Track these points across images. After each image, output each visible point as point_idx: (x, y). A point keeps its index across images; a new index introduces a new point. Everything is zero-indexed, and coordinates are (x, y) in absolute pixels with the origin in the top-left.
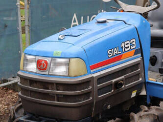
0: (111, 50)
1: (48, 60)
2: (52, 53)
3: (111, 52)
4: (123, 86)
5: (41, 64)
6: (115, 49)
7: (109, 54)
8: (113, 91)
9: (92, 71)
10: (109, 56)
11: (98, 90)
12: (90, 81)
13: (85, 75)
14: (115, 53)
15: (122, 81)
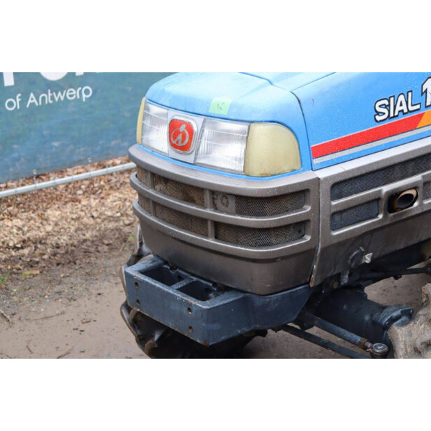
0: (386, 102)
1: (196, 123)
2: (207, 103)
3: (387, 107)
4: (416, 204)
5: (178, 133)
6: (402, 98)
7: (378, 113)
8: (381, 216)
9: (316, 161)
10: (378, 118)
11: (333, 214)
12: (307, 190)
13: (293, 171)
14: (398, 108)
15: (415, 188)
